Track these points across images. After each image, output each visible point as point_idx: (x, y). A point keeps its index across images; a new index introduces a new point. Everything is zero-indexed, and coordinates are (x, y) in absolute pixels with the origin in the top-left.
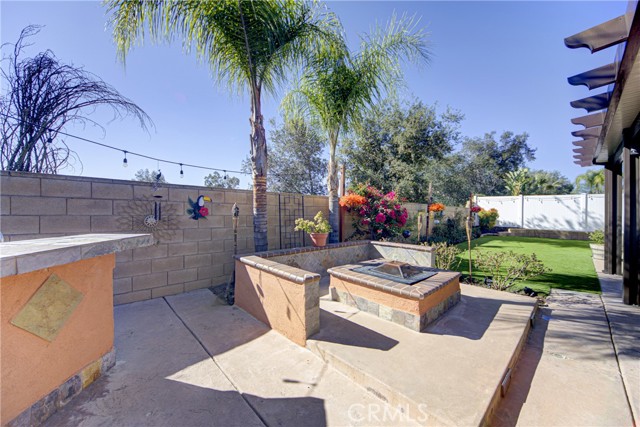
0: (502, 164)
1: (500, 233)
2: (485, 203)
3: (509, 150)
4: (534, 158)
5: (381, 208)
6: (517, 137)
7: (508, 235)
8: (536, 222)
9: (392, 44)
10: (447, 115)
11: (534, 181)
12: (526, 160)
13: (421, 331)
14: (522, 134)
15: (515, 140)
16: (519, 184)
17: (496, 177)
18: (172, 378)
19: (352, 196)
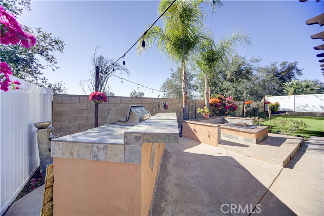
0: (282, 79)
1: (282, 114)
2: (272, 100)
3: (285, 71)
4: (301, 74)
5: (227, 104)
6: (291, 64)
7: (286, 115)
8: (302, 108)
9: (234, 39)
10: (252, 60)
11: (302, 86)
12: (296, 76)
13: (257, 144)
14: (293, 62)
15: (289, 66)
16: (292, 88)
17: (278, 85)
18: (184, 151)
19: (214, 99)
